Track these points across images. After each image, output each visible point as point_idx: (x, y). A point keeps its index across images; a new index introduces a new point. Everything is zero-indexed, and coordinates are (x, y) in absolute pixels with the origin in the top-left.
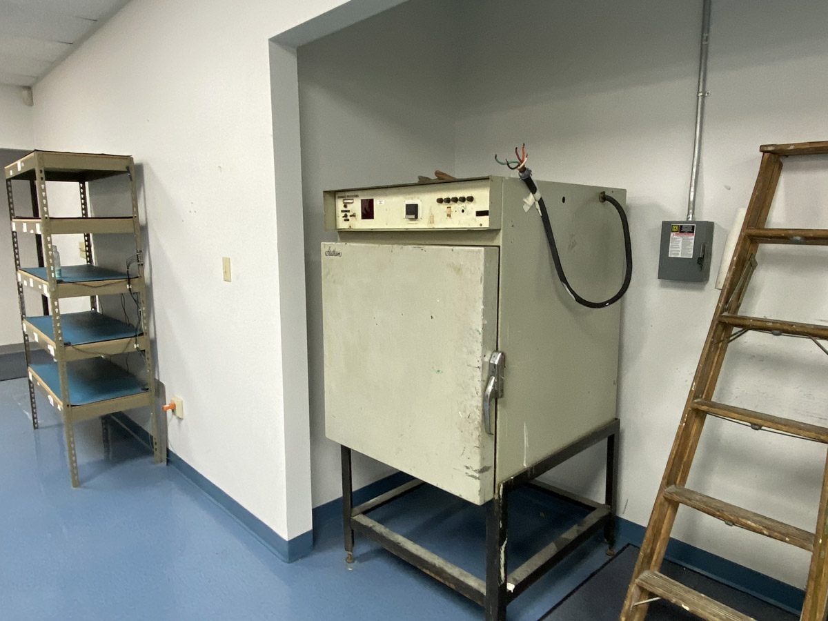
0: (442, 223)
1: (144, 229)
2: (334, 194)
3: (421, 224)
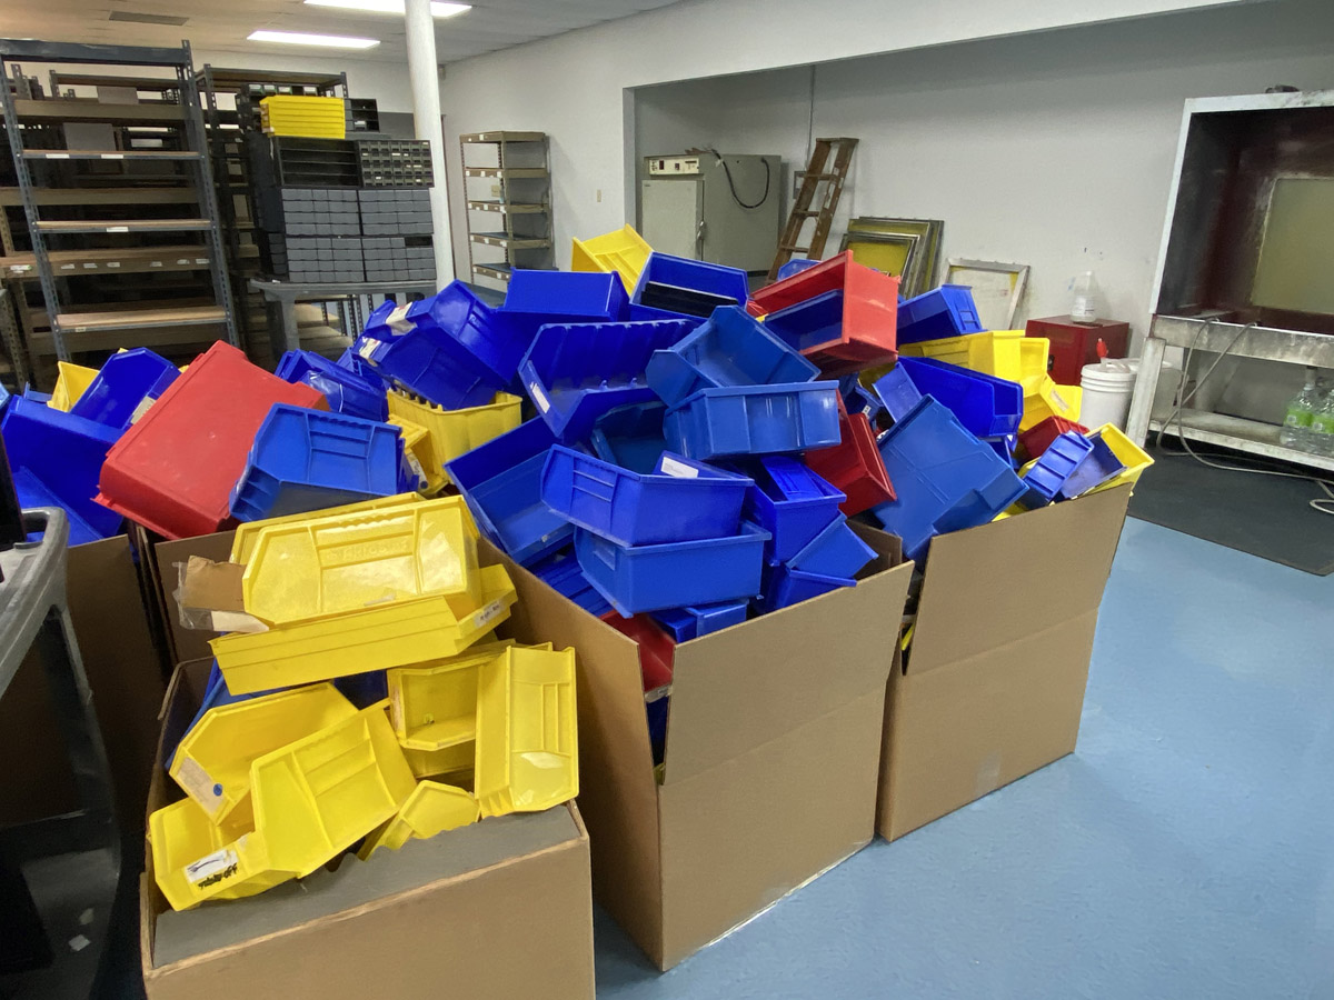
0: (687, 172)
1: (549, 175)
2: (648, 158)
3: (680, 172)
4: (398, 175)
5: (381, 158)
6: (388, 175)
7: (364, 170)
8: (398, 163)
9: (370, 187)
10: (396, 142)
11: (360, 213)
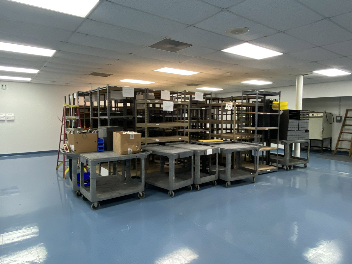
0: (317, 116)
3: (314, 116)
4: (305, 117)
5: (303, 114)
6: (303, 117)
7: (300, 116)
8: (305, 115)
9: (301, 120)
10: (305, 111)
11: (299, 125)
